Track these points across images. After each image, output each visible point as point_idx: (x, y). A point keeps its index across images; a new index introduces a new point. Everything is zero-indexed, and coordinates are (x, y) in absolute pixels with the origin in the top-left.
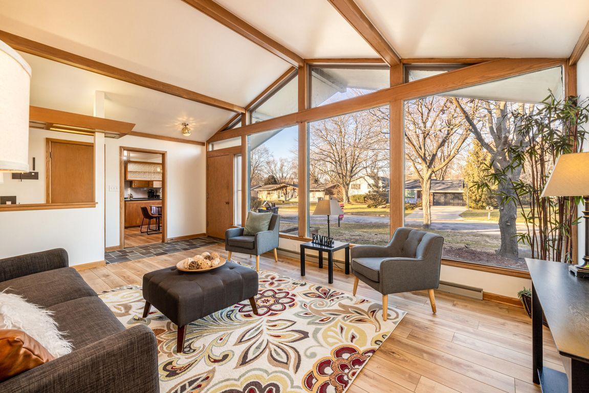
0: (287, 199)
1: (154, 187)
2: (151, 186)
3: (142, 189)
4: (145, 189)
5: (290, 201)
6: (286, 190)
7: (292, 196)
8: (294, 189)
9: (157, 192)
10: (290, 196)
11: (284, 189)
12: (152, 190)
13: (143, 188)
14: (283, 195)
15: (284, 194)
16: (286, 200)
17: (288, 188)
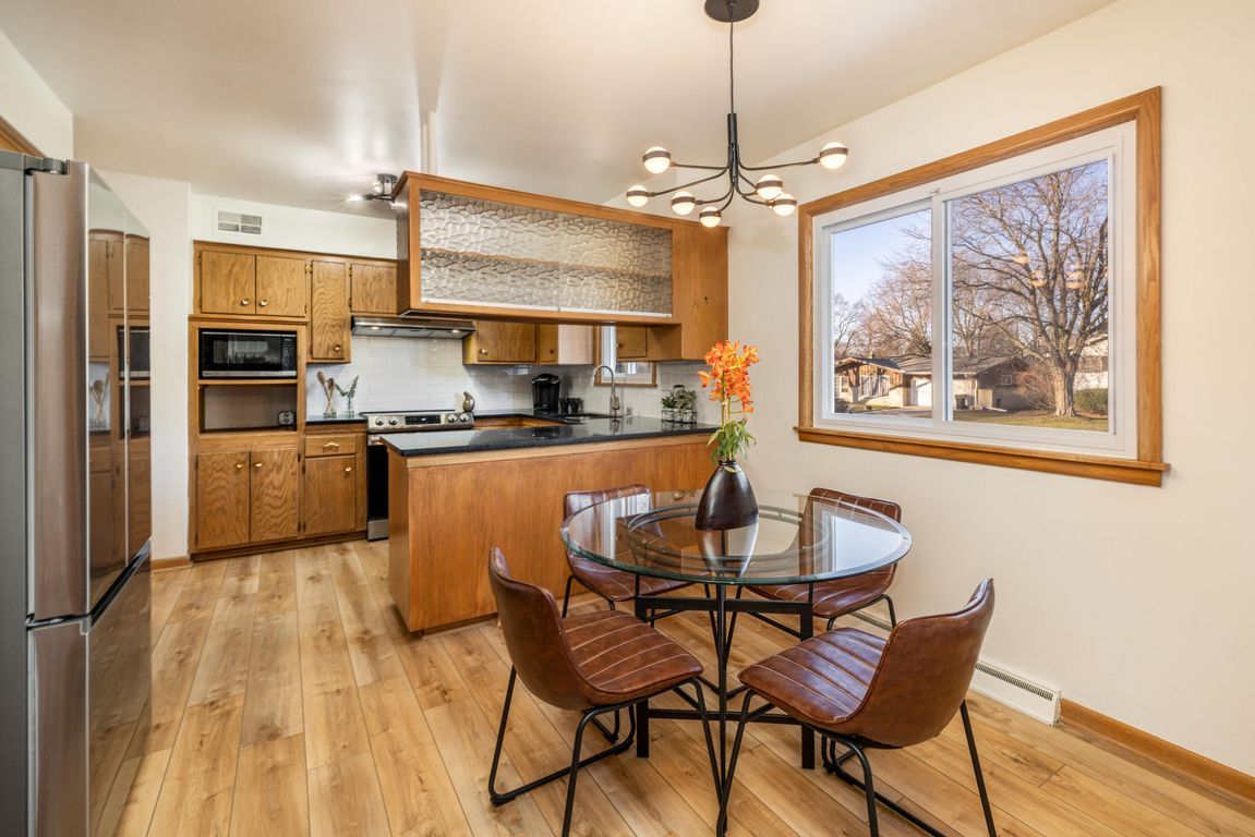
0: (861, 398)
1: (561, 361)
2: (545, 357)
3: (510, 372)
4: (524, 372)
5: (870, 403)
6: (857, 374)
7: (874, 391)
8: (880, 373)
9: (569, 384)
10: (868, 389)
11: (851, 371)
12: (550, 376)
13: (513, 365)
14: (847, 386)
15: (851, 385)
16: (856, 401)
17: (862, 368)
